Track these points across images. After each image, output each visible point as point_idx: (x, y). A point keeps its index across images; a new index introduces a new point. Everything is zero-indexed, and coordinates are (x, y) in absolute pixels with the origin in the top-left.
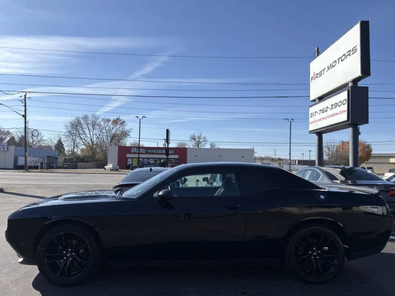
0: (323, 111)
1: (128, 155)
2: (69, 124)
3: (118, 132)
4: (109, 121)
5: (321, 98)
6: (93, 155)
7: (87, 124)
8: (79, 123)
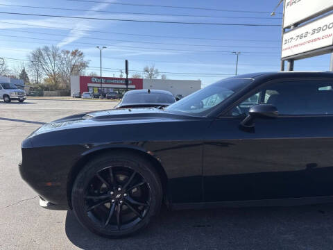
0: (301, 37)
1: (89, 85)
2: (31, 55)
3: (77, 63)
4: (68, 52)
5: (296, 25)
6: (55, 85)
7: (48, 55)
8: (40, 54)
